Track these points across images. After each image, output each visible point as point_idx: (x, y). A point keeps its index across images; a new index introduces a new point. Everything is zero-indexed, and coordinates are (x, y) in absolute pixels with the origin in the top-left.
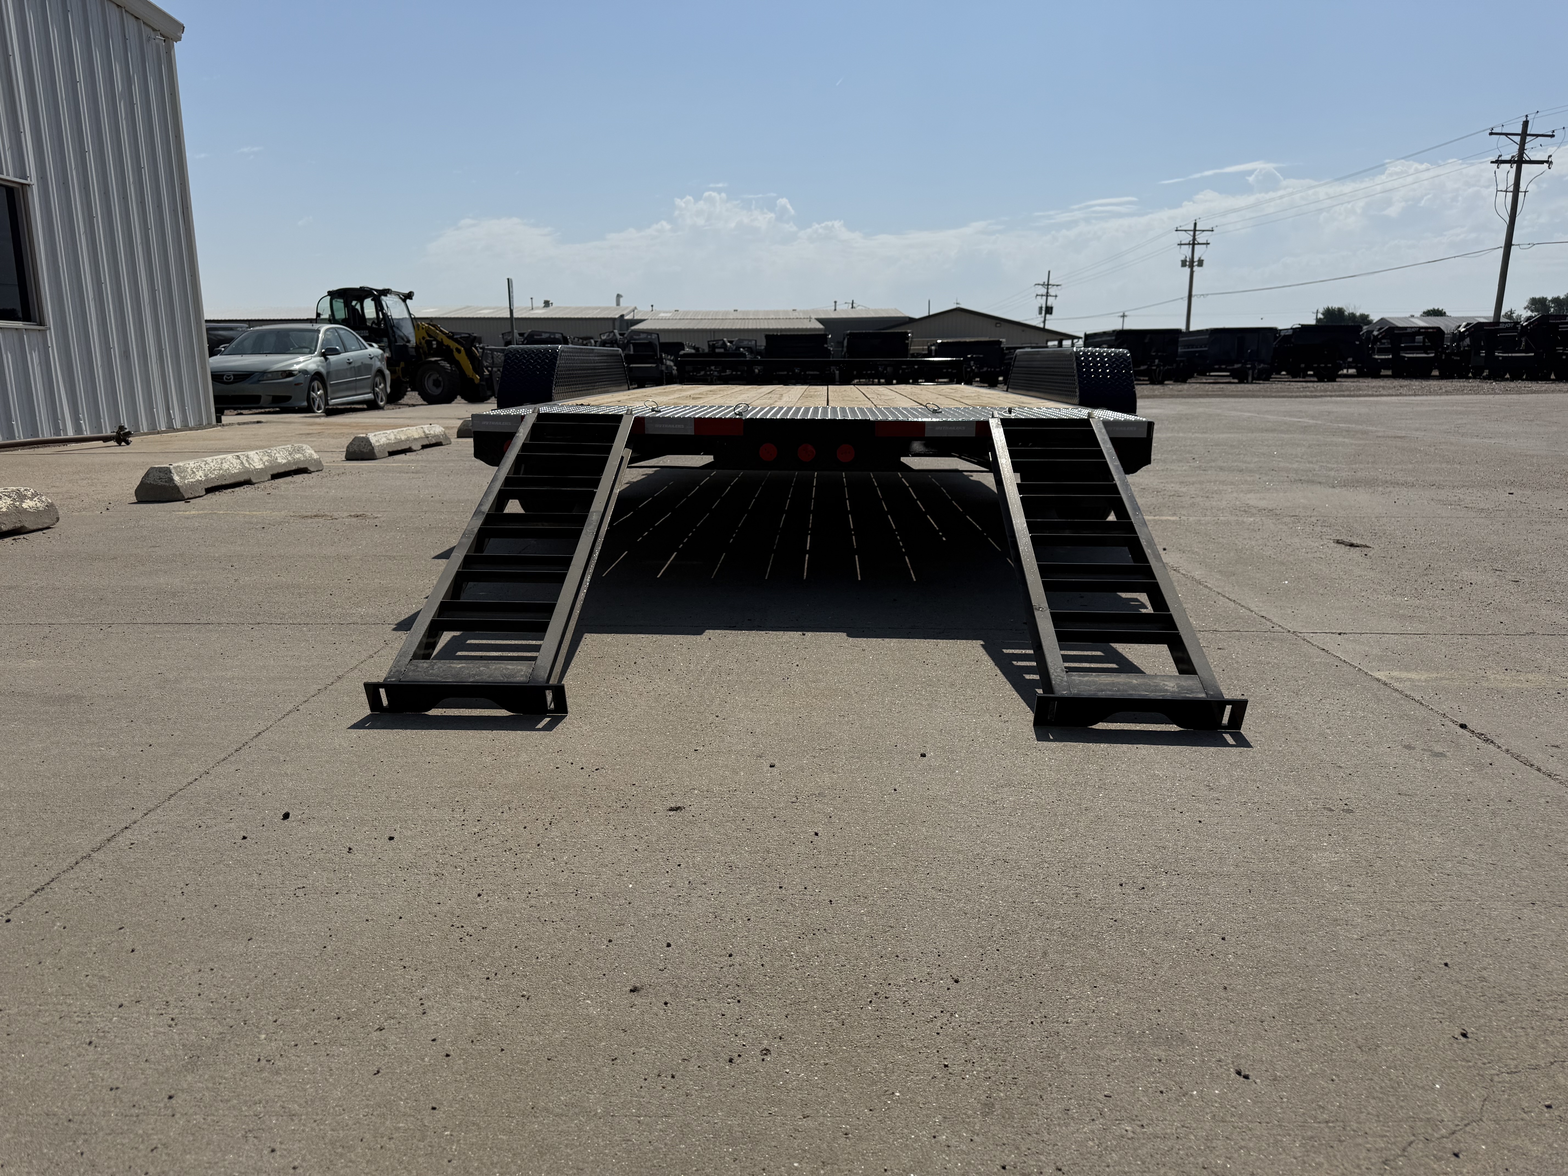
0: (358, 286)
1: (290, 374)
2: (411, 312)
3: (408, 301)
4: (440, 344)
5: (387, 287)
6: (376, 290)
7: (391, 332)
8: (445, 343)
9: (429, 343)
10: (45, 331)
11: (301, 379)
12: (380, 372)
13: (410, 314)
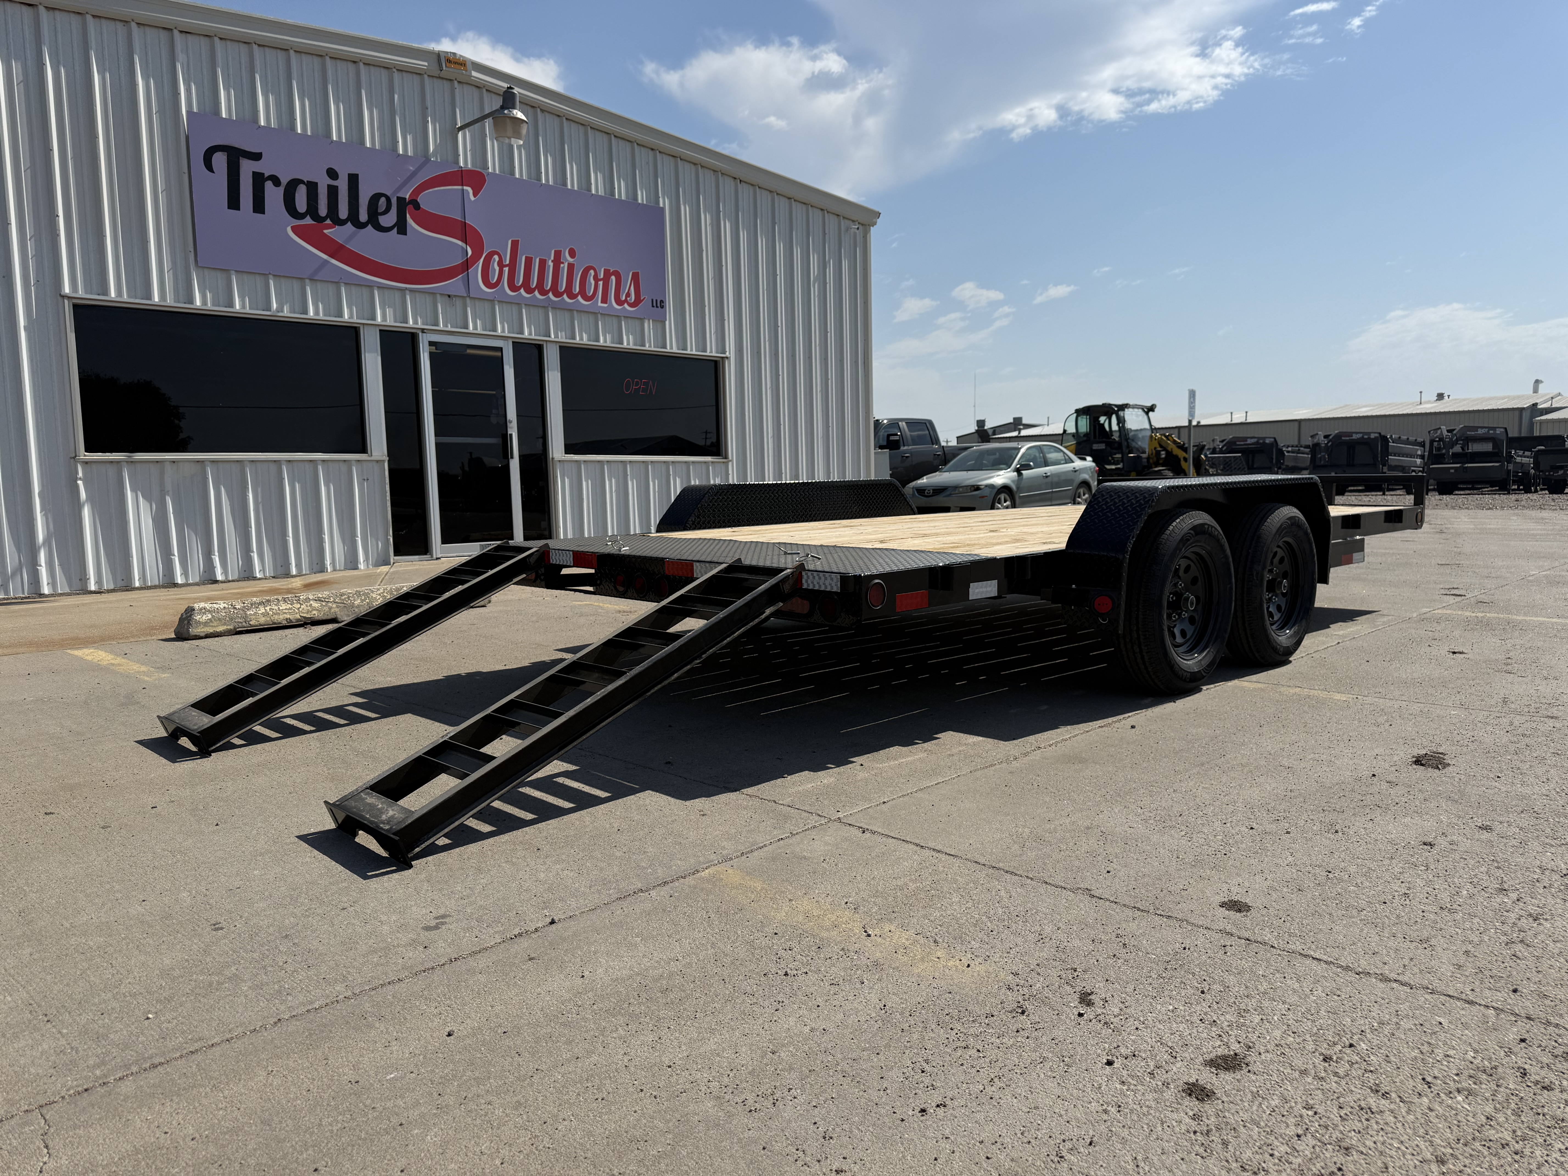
0: (1100, 403)
1: (977, 488)
2: (1152, 424)
3: (1151, 414)
4: (1169, 454)
5: (1125, 402)
6: (1116, 406)
7: (1124, 444)
8: (1174, 453)
9: (1158, 453)
10: (728, 462)
11: (987, 492)
12: (1085, 484)
13: (1151, 425)
